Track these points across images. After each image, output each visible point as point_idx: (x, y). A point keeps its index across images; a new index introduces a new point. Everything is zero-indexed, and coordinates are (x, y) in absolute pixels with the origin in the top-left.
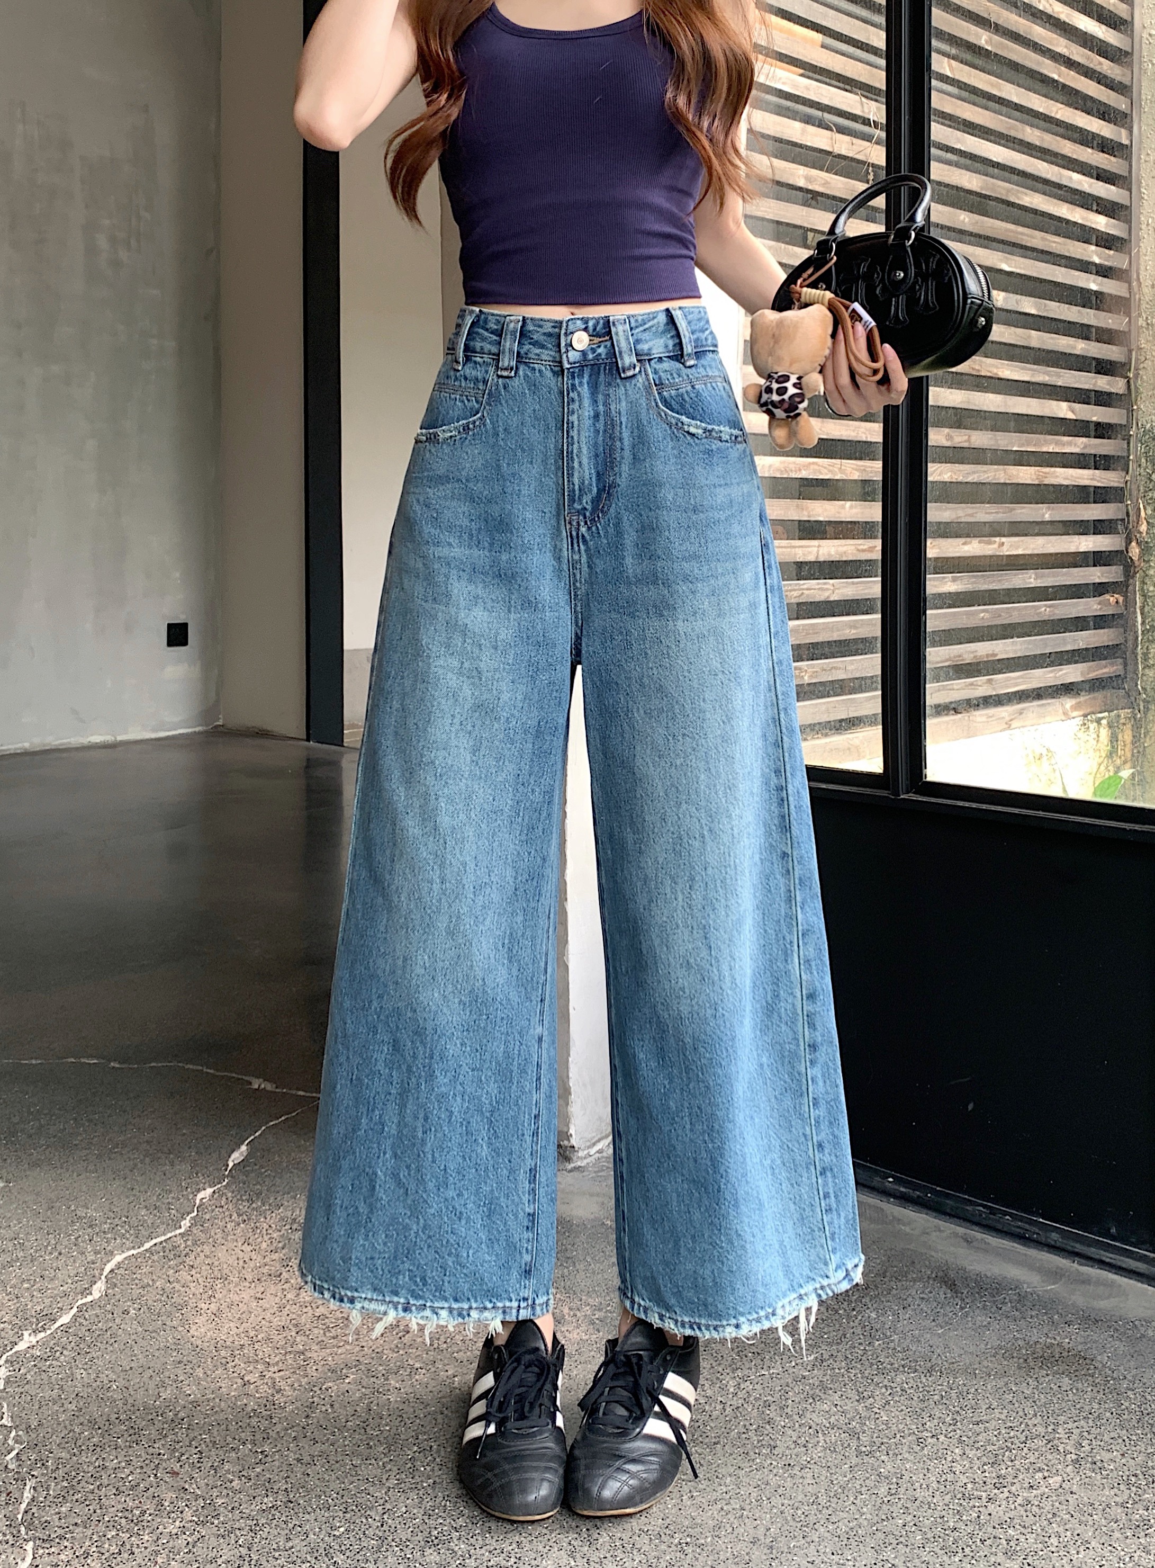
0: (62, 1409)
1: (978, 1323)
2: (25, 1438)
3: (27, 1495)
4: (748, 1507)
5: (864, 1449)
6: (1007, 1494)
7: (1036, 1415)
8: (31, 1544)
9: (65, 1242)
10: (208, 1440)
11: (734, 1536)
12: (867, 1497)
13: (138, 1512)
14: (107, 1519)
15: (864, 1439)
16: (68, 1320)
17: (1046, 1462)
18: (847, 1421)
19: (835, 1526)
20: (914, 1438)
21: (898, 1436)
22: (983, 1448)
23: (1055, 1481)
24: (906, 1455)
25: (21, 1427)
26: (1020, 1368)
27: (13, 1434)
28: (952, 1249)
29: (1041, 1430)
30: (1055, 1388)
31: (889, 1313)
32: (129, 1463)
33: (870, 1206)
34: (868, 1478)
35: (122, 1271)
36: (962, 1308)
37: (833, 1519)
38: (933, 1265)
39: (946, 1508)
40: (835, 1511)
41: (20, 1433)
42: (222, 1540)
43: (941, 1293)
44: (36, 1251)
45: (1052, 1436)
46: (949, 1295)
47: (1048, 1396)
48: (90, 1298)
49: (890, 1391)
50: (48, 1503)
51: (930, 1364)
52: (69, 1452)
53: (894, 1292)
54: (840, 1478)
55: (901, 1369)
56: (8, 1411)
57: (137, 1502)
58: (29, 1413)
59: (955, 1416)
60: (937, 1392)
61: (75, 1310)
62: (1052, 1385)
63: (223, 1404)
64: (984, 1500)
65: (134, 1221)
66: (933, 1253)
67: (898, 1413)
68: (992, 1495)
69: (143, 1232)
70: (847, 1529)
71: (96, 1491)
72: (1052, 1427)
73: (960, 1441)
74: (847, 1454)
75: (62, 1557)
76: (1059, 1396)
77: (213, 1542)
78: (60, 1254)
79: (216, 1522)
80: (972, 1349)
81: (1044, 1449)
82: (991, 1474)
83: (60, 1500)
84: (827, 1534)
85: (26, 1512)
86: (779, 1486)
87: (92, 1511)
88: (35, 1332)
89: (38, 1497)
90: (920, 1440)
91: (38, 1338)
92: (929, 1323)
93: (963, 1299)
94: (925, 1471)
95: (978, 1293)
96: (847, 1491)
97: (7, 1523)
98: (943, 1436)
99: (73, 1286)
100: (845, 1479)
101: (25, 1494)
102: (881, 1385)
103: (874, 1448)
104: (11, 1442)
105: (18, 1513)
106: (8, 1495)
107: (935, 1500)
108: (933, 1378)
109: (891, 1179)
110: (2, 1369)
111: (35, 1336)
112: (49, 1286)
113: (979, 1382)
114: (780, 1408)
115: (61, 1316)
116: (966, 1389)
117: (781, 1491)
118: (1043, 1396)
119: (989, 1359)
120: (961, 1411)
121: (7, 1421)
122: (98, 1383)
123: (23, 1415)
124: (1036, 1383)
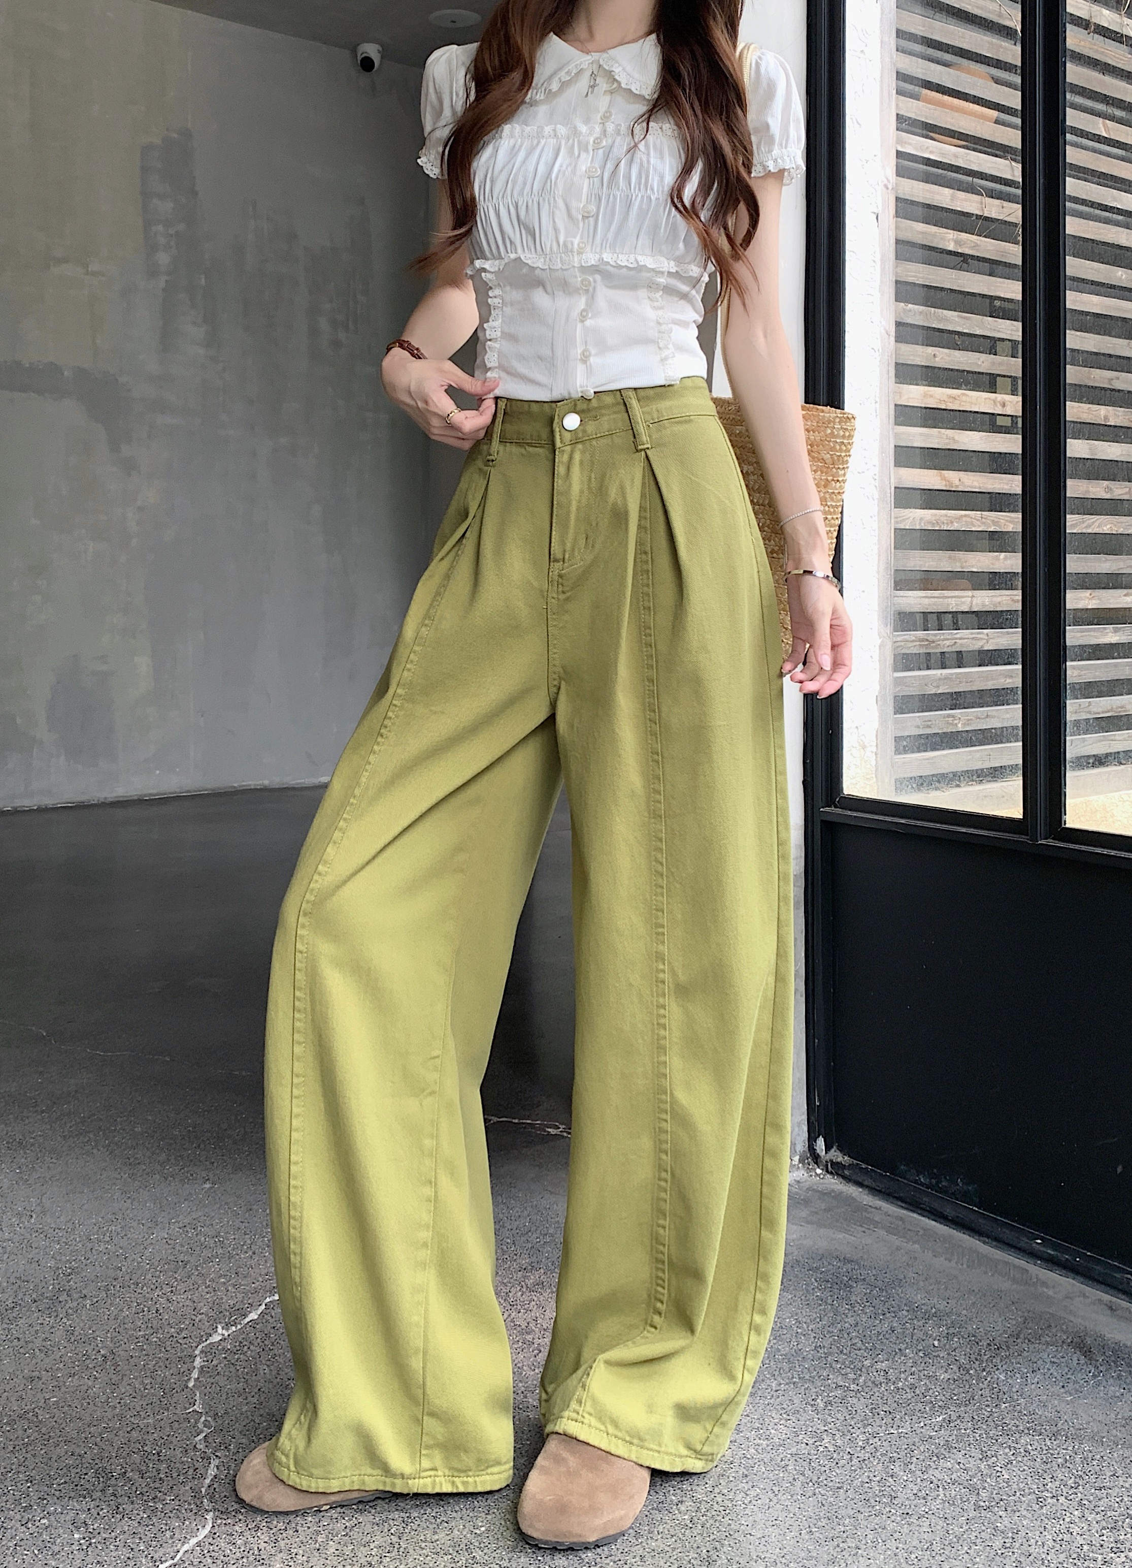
0: (245, 1401)
1: (1111, 1393)
2: (212, 1423)
3: (212, 1472)
4: (864, 1547)
5: (982, 1504)
8: (211, 1513)
12: (981, 1548)
15: (984, 1495)
16: (256, 1317)
18: (968, 1478)
20: (1034, 1496)
21: (1018, 1494)
22: (1103, 1513)
24: (1025, 1513)
25: (209, 1414)
27: (203, 1418)
28: (1094, 1315)
31: (1018, 1375)
33: (1015, 1266)
34: (983, 1531)
36: (1094, 1376)
38: (1070, 1330)
41: (209, 1419)
42: (376, 1528)
43: (1075, 1359)
44: (234, 1249)
46: (1082, 1362)
49: (1013, 1452)
51: (1055, 1429)
52: (248, 1439)
53: (1026, 1353)
54: (956, 1529)
55: (1026, 1431)
56: (200, 1399)
58: (217, 1402)
59: (1077, 1480)
60: (1062, 1455)
61: (263, 1307)
66: (1072, 1319)
67: (1019, 1473)
73: (1081, 1504)
74: (965, 1507)
75: (237, 1528)
77: (369, 1528)
80: (1102, 1417)
82: (1109, 1538)
85: (209, 1487)
86: (896, 1532)
88: (227, 1326)
89: (220, 1474)
90: (1040, 1500)
91: (230, 1332)
92: (1057, 1389)
93: (1096, 1367)
94: (1042, 1529)
95: (1113, 1361)
96: (960, 1541)
97: (193, 1494)
98: (1063, 1498)
99: (262, 1284)
100: (961, 1530)
101: (209, 1472)
102: (1004, 1445)
103: (993, 1504)
104: (200, 1425)
105: (203, 1487)
106: (195, 1470)
107: (1049, 1559)
108: (1058, 1442)
109: (1039, 1241)
110: (198, 1360)
111: (227, 1330)
112: (242, 1283)
113: (1105, 1450)
114: (904, 1464)
115: (250, 1312)
116: (1090, 1455)
117: (896, 1536)
119: (1118, 1428)
120: (1085, 1476)
121: (198, 1407)
122: (278, 1380)
123: (213, 1403)
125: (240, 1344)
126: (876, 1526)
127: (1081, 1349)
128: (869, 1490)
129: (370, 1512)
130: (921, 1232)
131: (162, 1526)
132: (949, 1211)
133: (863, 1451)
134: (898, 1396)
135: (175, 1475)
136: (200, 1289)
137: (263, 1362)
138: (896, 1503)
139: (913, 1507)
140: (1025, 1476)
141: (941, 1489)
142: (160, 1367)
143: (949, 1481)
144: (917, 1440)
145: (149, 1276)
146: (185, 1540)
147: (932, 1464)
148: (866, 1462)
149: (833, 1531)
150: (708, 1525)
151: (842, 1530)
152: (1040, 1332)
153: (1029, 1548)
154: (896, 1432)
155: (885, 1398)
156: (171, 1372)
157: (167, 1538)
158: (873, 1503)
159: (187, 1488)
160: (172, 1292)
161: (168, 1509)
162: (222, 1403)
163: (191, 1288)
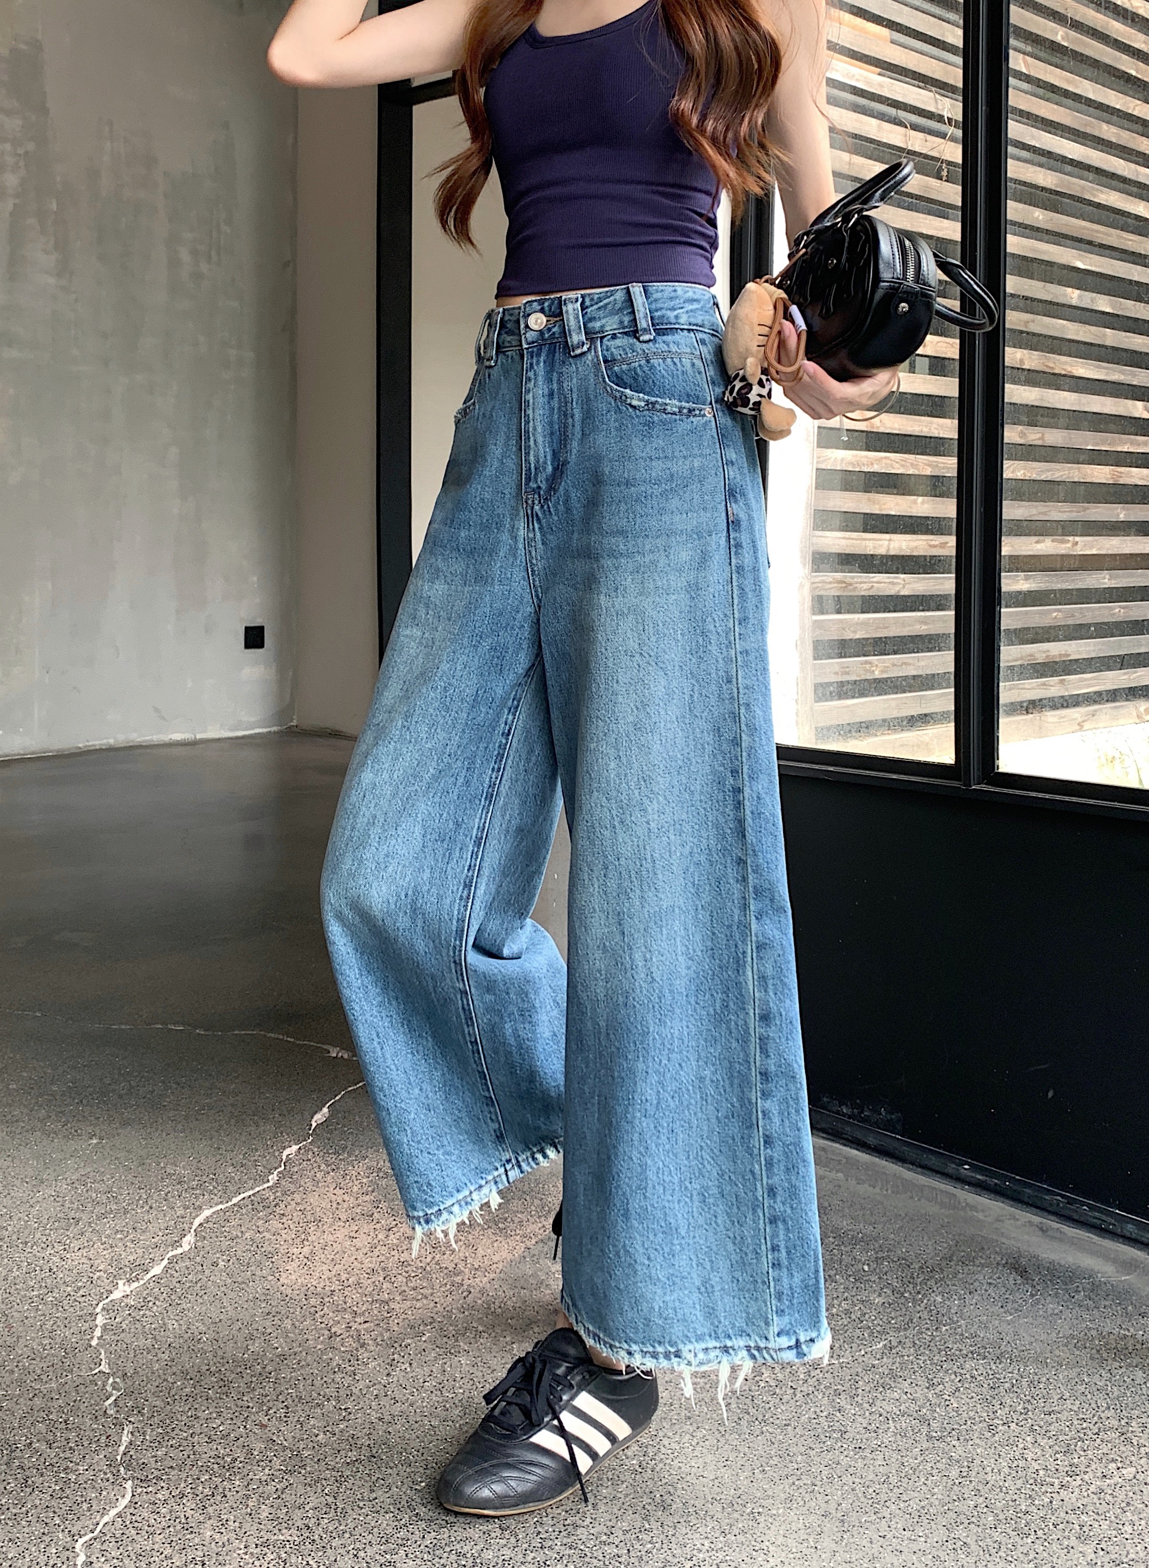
0: (155, 1358)
1: (1049, 1311)
2: (122, 1385)
3: (125, 1439)
4: (819, 1483)
5: (935, 1434)
6: (1080, 1482)
7: (1109, 1408)
8: (130, 1482)
9: (155, 1197)
10: (294, 1395)
11: (805, 1509)
12: (937, 1478)
13: (229, 1460)
14: (200, 1464)
15: (934, 1425)
16: (159, 1272)
17: (1118, 1453)
18: (916, 1408)
19: (907, 1504)
20: (985, 1424)
21: (969, 1423)
22: (1055, 1438)
23: (1128, 1472)
24: (978, 1441)
25: (118, 1374)
26: (1092, 1358)
27: (111, 1380)
28: (1025, 1237)
29: (1115, 1423)
30: (1128, 1380)
31: (955, 1297)
32: (219, 1414)
33: (941, 1191)
34: (938, 1462)
35: (210, 1225)
36: (1032, 1296)
37: (904, 1497)
38: (1003, 1251)
39: (1018, 1492)
40: (906, 1490)
41: (118, 1380)
42: (309, 1489)
43: (1011, 1279)
44: (129, 1204)
45: (1124, 1430)
46: (1018, 1282)
47: (1122, 1389)
48: (180, 1251)
49: (958, 1378)
50: (144, 1447)
51: (998, 1352)
52: (163, 1401)
53: (961, 1275)
54: (911, 1460)
55: (970, 1355)
56: (106, 1359)
57: (228, 1450)
58: (125, 1361)
59: (1026, 1405)
60: (1007, 1380)
61: (165, 1262)
62: (1126, 1378)
63: (309, 1358)
64: (1057, 1486)
65: (222, 1178)
66: (1003, 1240)
67: (968, 1400)
68: (1064, 1482)
69: (231, 1188)
70: (919, 1508)
71: (189, 1438)
72: (1125, 1419)
73: (1032, 1430)
74: (918, 1439)
75: (159, 1496)
76: (1133, 1389)
77: (301, 1490)
78: (151, 1208)
79: (303, 1471)
80: (1042, 1337)
81: (1117, 1441)
82: (1063, 1463)
84: (898, 1511)
85: (125, 1454)
86: (849, 1466)
87: (186, 1456)
88: (129, 1282)
89: (135, 1441)
90: (991, 1427)
91: (132, 1288)
92: (996, 1309)
93: (1032, 1286)
94: (997, 1457)
95: (1050, 1280)
96: (917, 1472)
97: (107, 1463)
98: (1014, 1424)
99: (164, 1238)
100: (915, 1461)
102: (949, 1371)
103: (944, 1434)
104: (109, 1388)
105: (118, 1454)
106: (107, 1437)
107: (1007, 1485)
108: (1003, 1365)
109: (967, 1167)
110: (99, 1316)
111: (129, 1286)
112: (141, 1238)
113: (1049, 1371)
114: (850, 1397)
115: (152, 1268)
116: (1036, 1378)
117: (851, 1470)
118: (1115, 1389)
119: (1061, 1348)
120: (1032, 1400)
121: (104, 1367)
122: (189, 1334)
123: (120, 1363)
124: (1109, 1375)
125: (144, 1300)
126: (830, 1462)
127: (1015, 1269)
128: (817, 1426)
130: (844, 1161)
131: (77, 1498)
132: (871, 1140)
133: (805, 1385)
135: (86, 1444)
136: (95, 1246)
137: (171, 1316)
138: (846, 1437)
139: (864, 1440)
140: (974, 1404)
141: (890, 1421)
142: (58, 1326)
143: (897, 1412)
144: (860, 1370)
145: (38, 1235)
146: (104, 1511)
147: (878, 1395)
150: (658, 1469)
151: (796, 1467)
152: (973, 1254)
153: (985, 1476)
154: (836, 1362)
156: (72, 1331)
157: (83, 1510)
158: (824, 1439)
159: (100, 1456)
160: (65, 1250)
161: (81, 1479)
162: (130, 1361)
163: (86, 1244)
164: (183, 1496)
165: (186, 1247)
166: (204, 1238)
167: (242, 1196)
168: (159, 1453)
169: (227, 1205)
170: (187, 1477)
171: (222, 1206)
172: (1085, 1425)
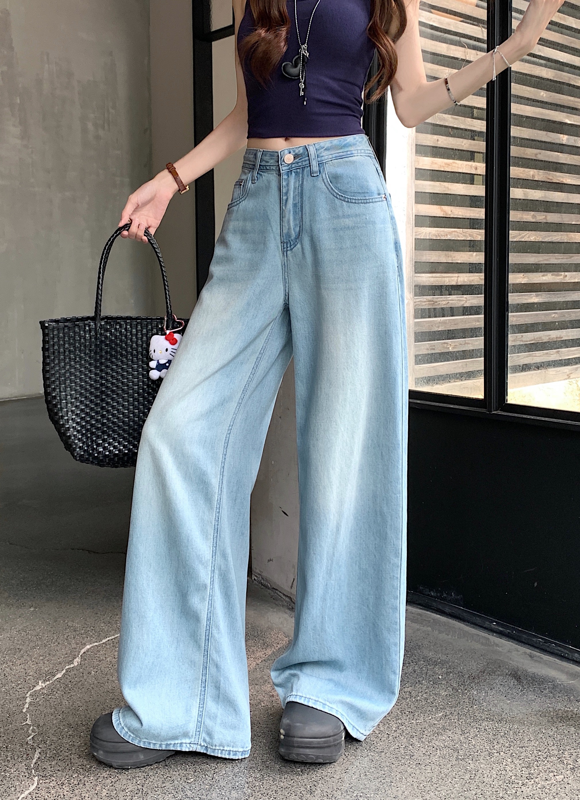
0: (55, 718)
1: (529, 699)
2: (37, 730)
3: (37, 755)
4: (394, 782)
5: (460, 757)
6: (533, 783)
7: (554, 745)
8: (37, 777)
9: (61, 638)
11: (385, 794)
12: (458, 780)
14: (73, 769)
15: (461, 752)
16: (61, 676)
17: (556, 768)
18: (454, 744)
19: (439, 792)
21: (479, 751)
22: (523, 760)
23: (560, 778)
24: (482, 761)
25: (35, 725)
26: (548, 721)
27: (31, 728)
28: (522, 660)
29: (556, 752)
31: (483, 692)
33: (482, 637)
34: (460, 771)
35: (89, 653)
36: (522, 691)
37: (439, 789)
38: (510, 668)
39: (499, 787)
40: (440, 785)
41: (35, 728)
42: (129, 781)
43: (512, 682)
44: (47, 642)
45: (561, 756)
46: (516, 684)
47: (562, 736)
48: (72, 666)
49: (478, 730)
50: (46, 760)
51: (501, 718)
52: (57, 737)
53: (488, 680)
54: (445, 770)
55: (486, 719)
56: (30, 718)
58: (39, 719)
59: (510, 743)
60: (503, 731)
61: (64, 671)
62: (565, 731)
64: (520, 784)
65: (97, 629)
66: (511, 662)
67: (481, 741)
68: (525, 782)
69: (102, 634)
70: (445, 794)
71: (69, 756)
72: (562, 751)
73: (511, 755)
74: (451, 759)
75: (51, 784)
76: (568, 736)
77: (125, 782)
78: (59, 643)
80: (524, 711)
81: (556, 762)
82: (525, 772)
83: (52, 759)
85: (35, 763)
86: (413, 773)
87: (66, 765)
88: (45, 681)
89: (41, 757)
90: (490, 754)
91: (46, 684)
92: (503, 697)
93: (522, 686)
94: (491, 769)
95: (532, 683)
96: (447, 777)
97: (26, 768)
98: (503, 752)
99: (64, 660)
100: (448, 771)
101: (35, 756)
102: (474, 727)
103: (465, 757)
104: (30, 732)
105: (32, 764)
106: (27, 755)
107: (494, 783)
108: (501, 724)
109: (495, 623)
110: (28, 699)
111: (45, 683)
112: (53, 659)
113: (526, 727)
114: (419, 738)
115: (57, 674)
116: (518, 730)
117: (412, 775)
118: (559, 736)
119: (533, 716)
120: (514, 741)
121: (28, 722)
122: (73, 707)
123: (37, 720)
124: (556, 729)
125: (52, 689)
126: (402, 771)
127: (515, 677)
128: (398, 753)
129: (125, 774)
130: (432, 621)
131: (9, 785)
132: (447, 610)
133: (395, 733)
134: (417, 704)
135: (16, 758)
136: (29, 663)
137: (65, 699)
138: (413, 758)
139: (422, 760)
140: (484, 742)
141: (438, 751)
142: (7, 703)
143: (443, 746)
146: (22, 792)
147: (434, 738)
148: (397, 738)
149: (378, 774)
151: (383, 773)
152: (495, 669)
153: (484, 779)
154: (415, 722)
155: (409, 705)
156: (13, 705)
157: (12, 791)
158: (401, 759)
159: (23, 765)
161: (12, 776)
162: (42, 719)
163: (24, 662)
164: (63, 784)
165: (76, 664)
166: (86, 659)
167: (108, 639)
168: (53, 763)
169: (99, 643)
170: (66, 775)
171: (97, 644)
172: (540, 753)
